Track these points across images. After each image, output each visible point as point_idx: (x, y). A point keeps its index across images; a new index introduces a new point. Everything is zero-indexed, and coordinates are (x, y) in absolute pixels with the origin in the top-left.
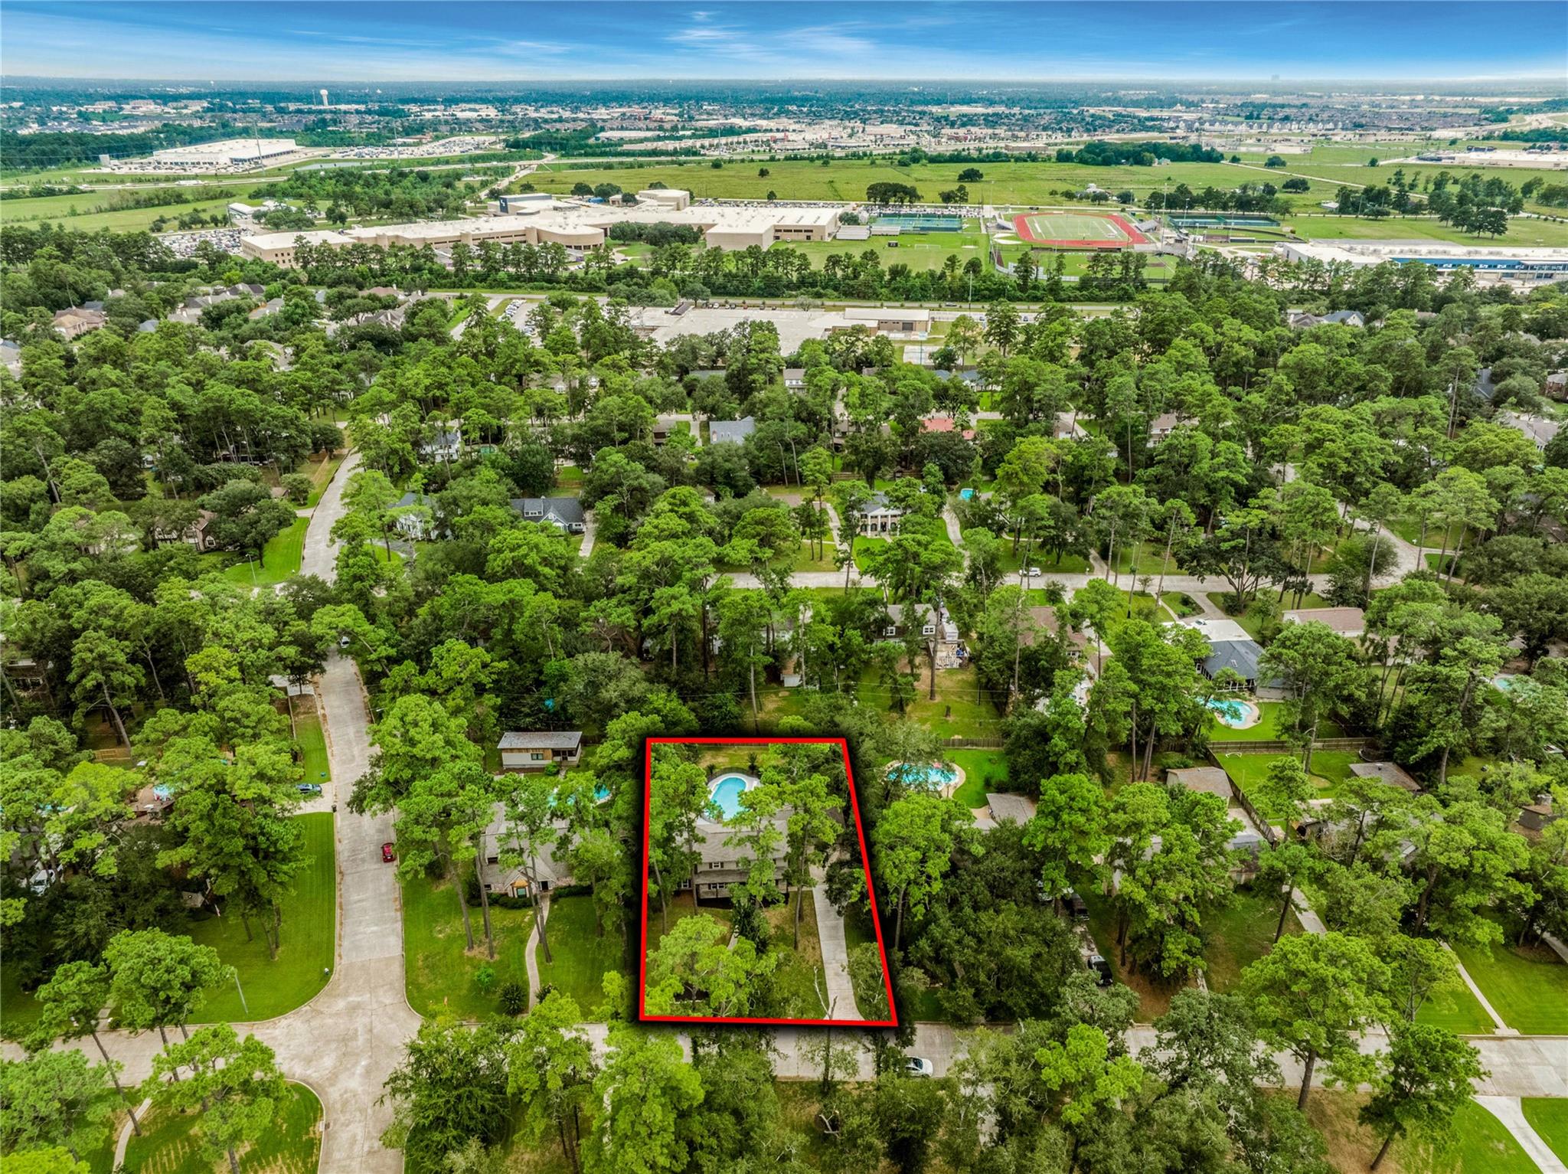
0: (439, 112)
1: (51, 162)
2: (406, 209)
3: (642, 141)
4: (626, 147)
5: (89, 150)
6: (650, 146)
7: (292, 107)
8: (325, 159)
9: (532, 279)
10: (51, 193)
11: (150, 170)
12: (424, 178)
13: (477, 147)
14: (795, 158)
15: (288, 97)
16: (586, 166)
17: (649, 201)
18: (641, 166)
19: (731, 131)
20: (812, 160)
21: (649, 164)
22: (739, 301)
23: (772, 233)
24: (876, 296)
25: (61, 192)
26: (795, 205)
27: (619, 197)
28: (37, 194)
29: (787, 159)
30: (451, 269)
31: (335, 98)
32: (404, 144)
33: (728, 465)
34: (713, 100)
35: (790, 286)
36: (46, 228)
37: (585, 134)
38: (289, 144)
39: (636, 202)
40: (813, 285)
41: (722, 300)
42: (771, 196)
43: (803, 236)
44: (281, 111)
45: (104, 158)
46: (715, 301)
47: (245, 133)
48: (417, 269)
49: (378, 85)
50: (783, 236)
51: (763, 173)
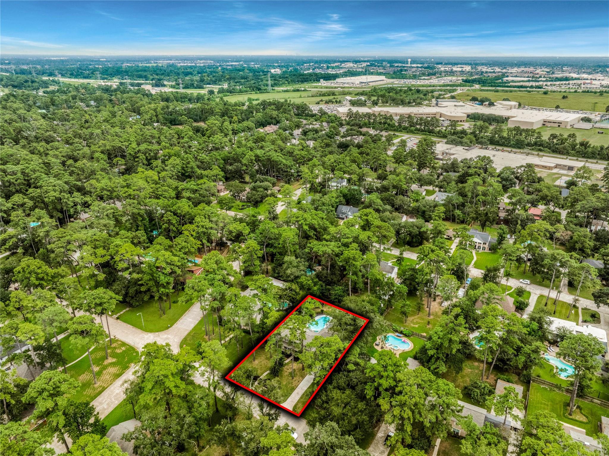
0: (448, 68)
1: (306, 81)
2: (400, 102)
3: (520, 82)
4: (511, 84)
5: (317, 78)
6: (521, 84)
7: (396, 65)
8: (392, 83)
9: (423, 131)
10: (298, 90)
11: (333, 85)
12: (418, 91)
13: (451, 81)
14: (588, 92)
15: (397, 62)
16: (487, 90)
17: (499, 106)
18: (511, 91)
19: (567, 79)
20: (595, 93)
21: (515, 91)
22: (501, 148)
23: (542, 122)
24: (568, 154)
25: (301, 91)
26: (567, 112)
27: (487, 103)
28: (294, 91)
29: (583, 92)
30: (397, 124)
31: (413, 62)
32: (424, 79)
33: (424, 209)
34: (571, 65)
35: (529, 145)
36: (286, 101)
37: (497, 78)
38: (383, 77)
39: (494, 105)
40: (540, 145)
41: (493, 147)
42: (557, 107)
43: (557, 125)
44: (391, 66)
45: (322, 80)
46: (490, 147)
47: (372, 74)
48: (385, 123)
49: (433, 58)
50: (547, 124)
51: (564, 97)
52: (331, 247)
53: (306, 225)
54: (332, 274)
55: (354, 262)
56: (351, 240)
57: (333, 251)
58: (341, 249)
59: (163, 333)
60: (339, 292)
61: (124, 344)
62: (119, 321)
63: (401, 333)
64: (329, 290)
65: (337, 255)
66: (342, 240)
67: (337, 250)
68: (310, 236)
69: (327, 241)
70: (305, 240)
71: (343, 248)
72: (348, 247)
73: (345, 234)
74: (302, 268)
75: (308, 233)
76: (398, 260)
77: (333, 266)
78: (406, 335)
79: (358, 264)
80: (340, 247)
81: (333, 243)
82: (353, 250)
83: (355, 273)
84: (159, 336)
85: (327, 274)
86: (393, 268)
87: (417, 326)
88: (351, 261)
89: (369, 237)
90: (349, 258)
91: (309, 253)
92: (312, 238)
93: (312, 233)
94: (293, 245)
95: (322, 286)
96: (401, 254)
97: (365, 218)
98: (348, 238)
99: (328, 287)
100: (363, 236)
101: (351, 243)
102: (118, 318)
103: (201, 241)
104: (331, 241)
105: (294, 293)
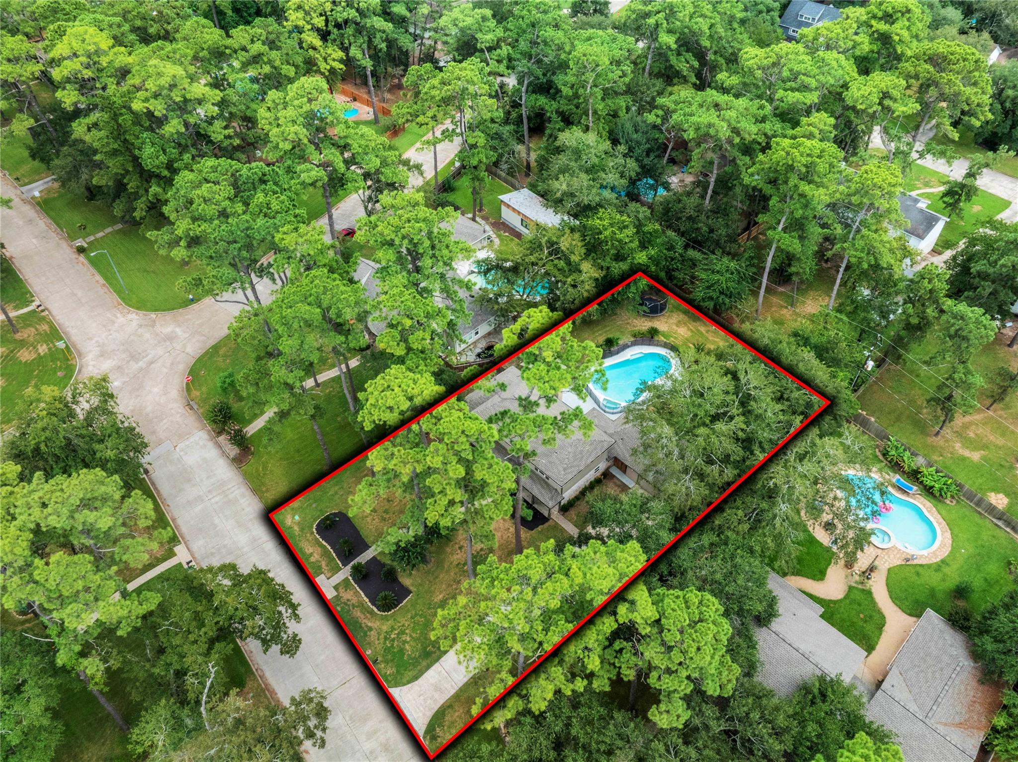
52: (732, 114)
53: (670, 31)
54: (715, 212)
55: (805, 187)
56: (813, 98)
57: (736, 131)
58: (767, 127)
59: (168, 316)
60: (724, 281)
61: (54, 333)
62: (82, 258)
63: (914, 475)
64: (694, 264)
65: (748, 149)
66: (780, 93)
67: (751, 130)
68: (678, 74)
69: (725, 90)
70: (659, 84)
71: (773, 126)
72: (796, 124)
73: (795, 76)
74: (611, 178)
75: (673, 60)
76: (949, 193)
77: (725, 184)
78: (929, 491)
79: (821, 196)
80: (763, 120)
81: (742, 102)
82: (810, 136)
83: (797, 226)
84: (153, 324)
85: (699, 209)
86: (930, 222)
87: (975, 456)
88: (793, 180)
89: (886, 95)
90: (791, 168)
91: (655, 127)
92: (685, 80)
93: (685, 64)
94: (607, 93)
95: (671, 248)
96: (971, 175)
97: (882, 27)
98: (804, 88)
99: (691, 253)
100: (865, 90)
101: (808, 113)
102: (81, 250)
103: (346, 50)
104: (737, 96)
105: (562, 264)
